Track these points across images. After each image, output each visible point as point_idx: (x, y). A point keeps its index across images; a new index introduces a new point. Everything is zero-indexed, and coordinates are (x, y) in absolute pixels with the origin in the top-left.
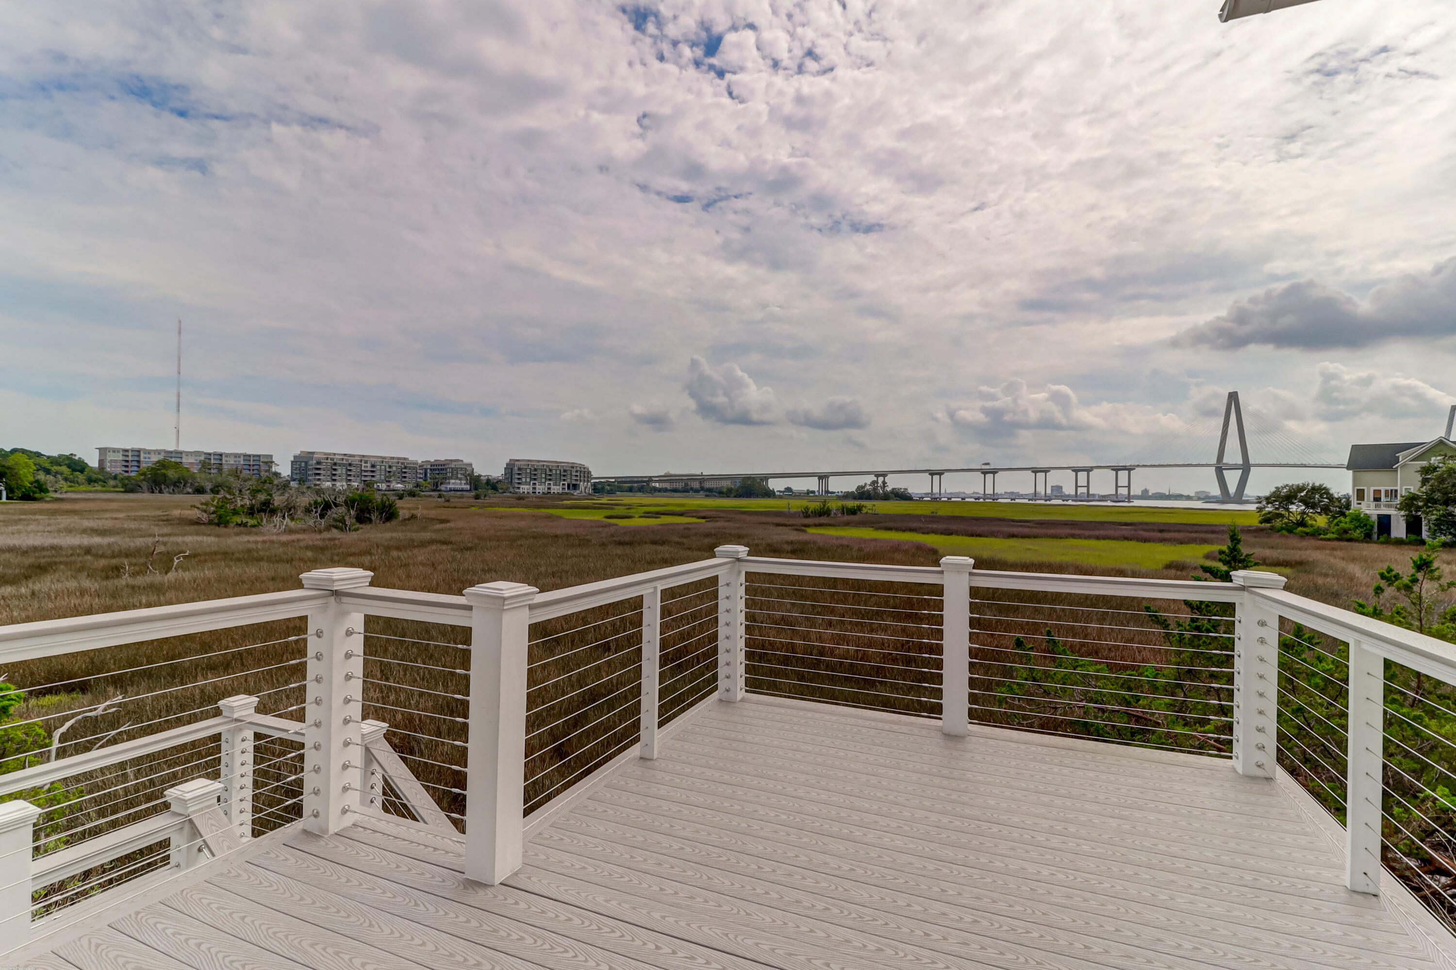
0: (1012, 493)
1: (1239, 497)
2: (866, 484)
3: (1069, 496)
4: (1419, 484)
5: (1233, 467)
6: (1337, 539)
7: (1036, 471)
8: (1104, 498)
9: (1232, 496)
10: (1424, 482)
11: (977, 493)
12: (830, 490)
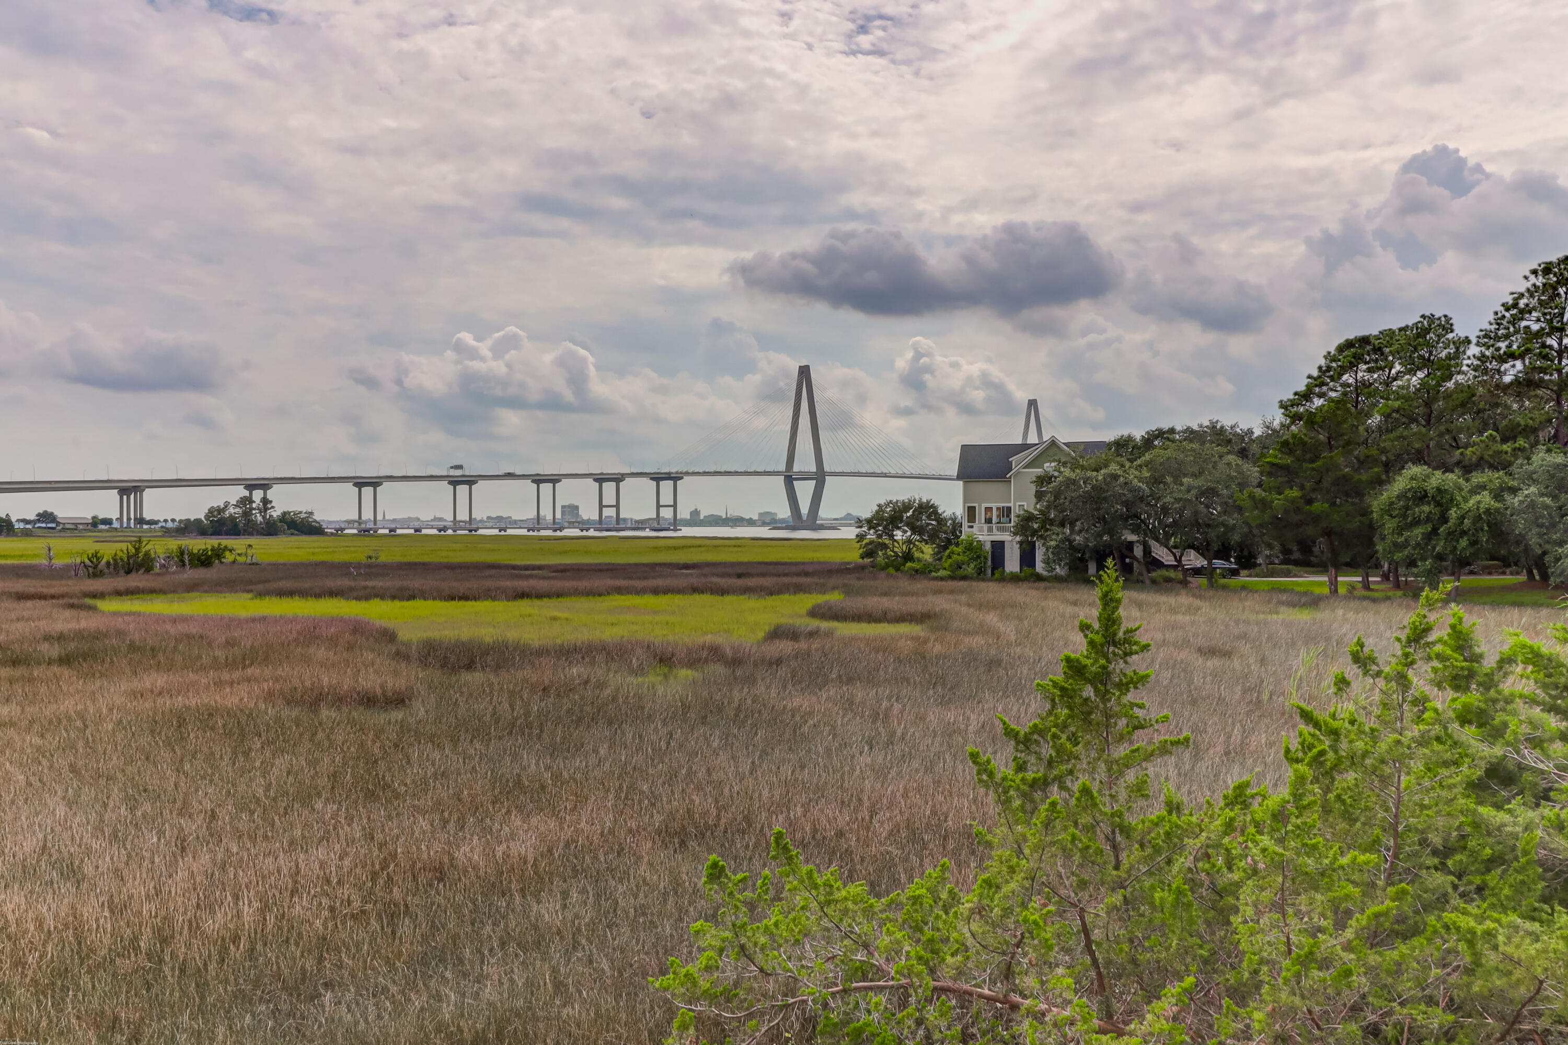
0: (500, 518)
1: (812, 522)
2: (227, 504)
3: (588, 521)
4: (1034, 500)
5: (805, 477)
6: (952, 578)
7: (538, 480)
8: (640, 525)
9: (805, 518)
10: (1039, 496)
11: (441, 519)
12: (147, 516)
